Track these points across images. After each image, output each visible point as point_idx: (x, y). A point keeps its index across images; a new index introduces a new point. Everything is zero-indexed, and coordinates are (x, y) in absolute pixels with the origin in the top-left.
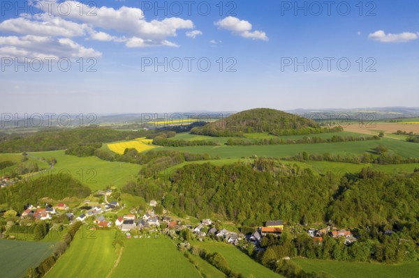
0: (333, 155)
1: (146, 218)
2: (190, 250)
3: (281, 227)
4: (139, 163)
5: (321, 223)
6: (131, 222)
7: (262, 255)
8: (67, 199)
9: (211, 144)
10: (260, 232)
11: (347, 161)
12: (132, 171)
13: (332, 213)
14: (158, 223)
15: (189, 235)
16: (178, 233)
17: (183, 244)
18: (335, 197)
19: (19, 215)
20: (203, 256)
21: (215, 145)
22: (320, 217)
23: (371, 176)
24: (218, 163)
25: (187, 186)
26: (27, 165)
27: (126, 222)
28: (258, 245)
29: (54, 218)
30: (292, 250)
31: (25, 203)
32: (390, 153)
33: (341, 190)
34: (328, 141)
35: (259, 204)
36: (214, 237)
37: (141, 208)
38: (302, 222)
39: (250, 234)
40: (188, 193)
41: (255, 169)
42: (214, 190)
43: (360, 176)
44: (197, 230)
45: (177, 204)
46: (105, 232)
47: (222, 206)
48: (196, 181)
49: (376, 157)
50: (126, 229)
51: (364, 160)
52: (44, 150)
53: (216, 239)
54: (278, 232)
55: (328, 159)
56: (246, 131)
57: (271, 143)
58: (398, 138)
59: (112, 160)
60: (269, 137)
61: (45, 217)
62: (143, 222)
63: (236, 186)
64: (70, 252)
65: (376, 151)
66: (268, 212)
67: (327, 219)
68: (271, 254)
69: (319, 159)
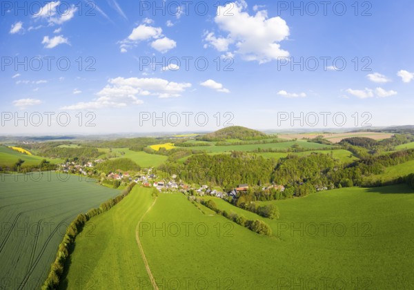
0: (273, 149)
1: (170, 183)
2: (195, 200)
3: (247, 187)
4: (167, 155)
5: (269, 184)
6: (162, 185)
7: (236, 201)
8: (129, 171)
9: (207, 145)
10: (235, 190)
11: (281, 151)
12: (163, 160)
13: (274, 177)
14: (177, 187)
15: (195, 193)
16: (188, 191)
17: (191, 197)
18: (275, 169)
19: (107, 176)
20: (203, 203)
21: (209, 145)
22: (268, 180)
23: (292, 157)
24: (212, 154)
25: (193, 167)
26: (111, 154)
27: (159, 185)
28: (235, 197)
29: (122, 179)
30: (253, 197)
31: (110, 171)
32: (300, 147)
33: (278, 165)
34: (271, 142)
35: (234, 176)
36: (209, 194)
37: (168, 178)
38: (258, 184)
39: (229, 192)
40: (194, 171)
41: (232, 156)
42: (209, 169)
43: (287, 158)
44: (199, 190)
45: (187, 177)
46: (148, 189)
47: (214, 178)
48: (199, 164)
49: (294, 149)
50: (159, 188)
51: (289, 151)
52: (120, 148)
53: (210, 195)
54: (245, 190)
55: (271, 151)
56: (227, 138)
57: (241, 144)
58: (303, 141)
59: (152, 153)
60: (239, 141)
61: (119, 178)
62: (168, 185)
63: (222, 166)
64: (130, 195)
65: (294, 146)
66: (240, 180)
67: (271, 181)
68: (242, 200)
69: (267, 151)
